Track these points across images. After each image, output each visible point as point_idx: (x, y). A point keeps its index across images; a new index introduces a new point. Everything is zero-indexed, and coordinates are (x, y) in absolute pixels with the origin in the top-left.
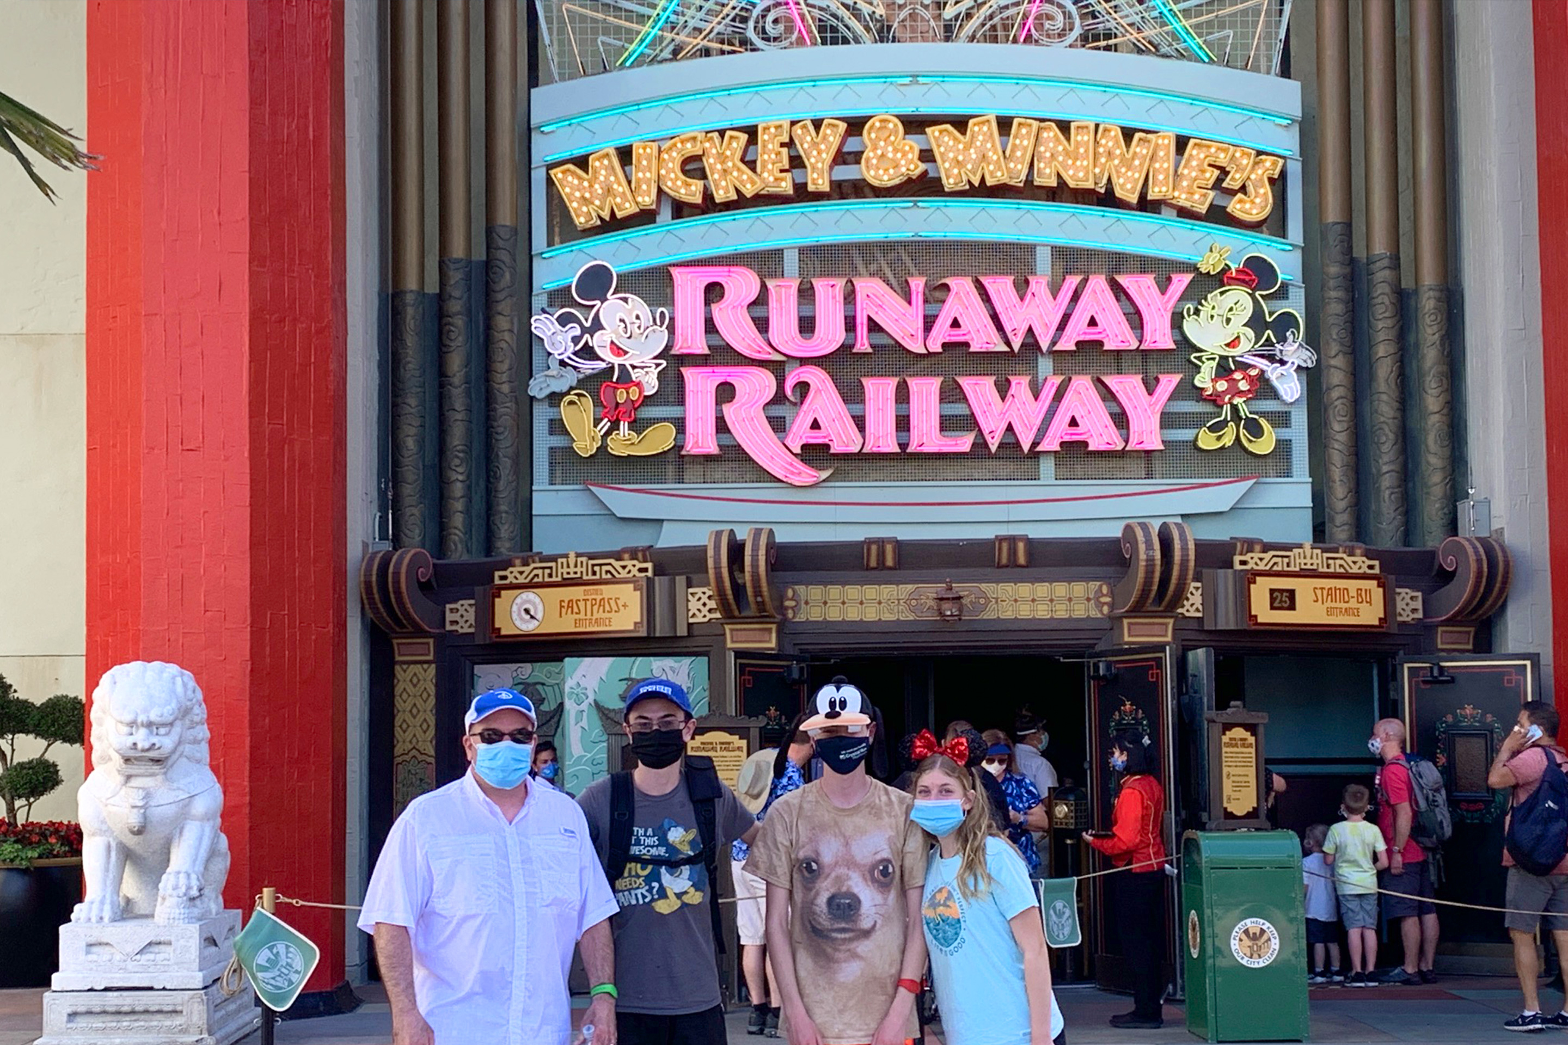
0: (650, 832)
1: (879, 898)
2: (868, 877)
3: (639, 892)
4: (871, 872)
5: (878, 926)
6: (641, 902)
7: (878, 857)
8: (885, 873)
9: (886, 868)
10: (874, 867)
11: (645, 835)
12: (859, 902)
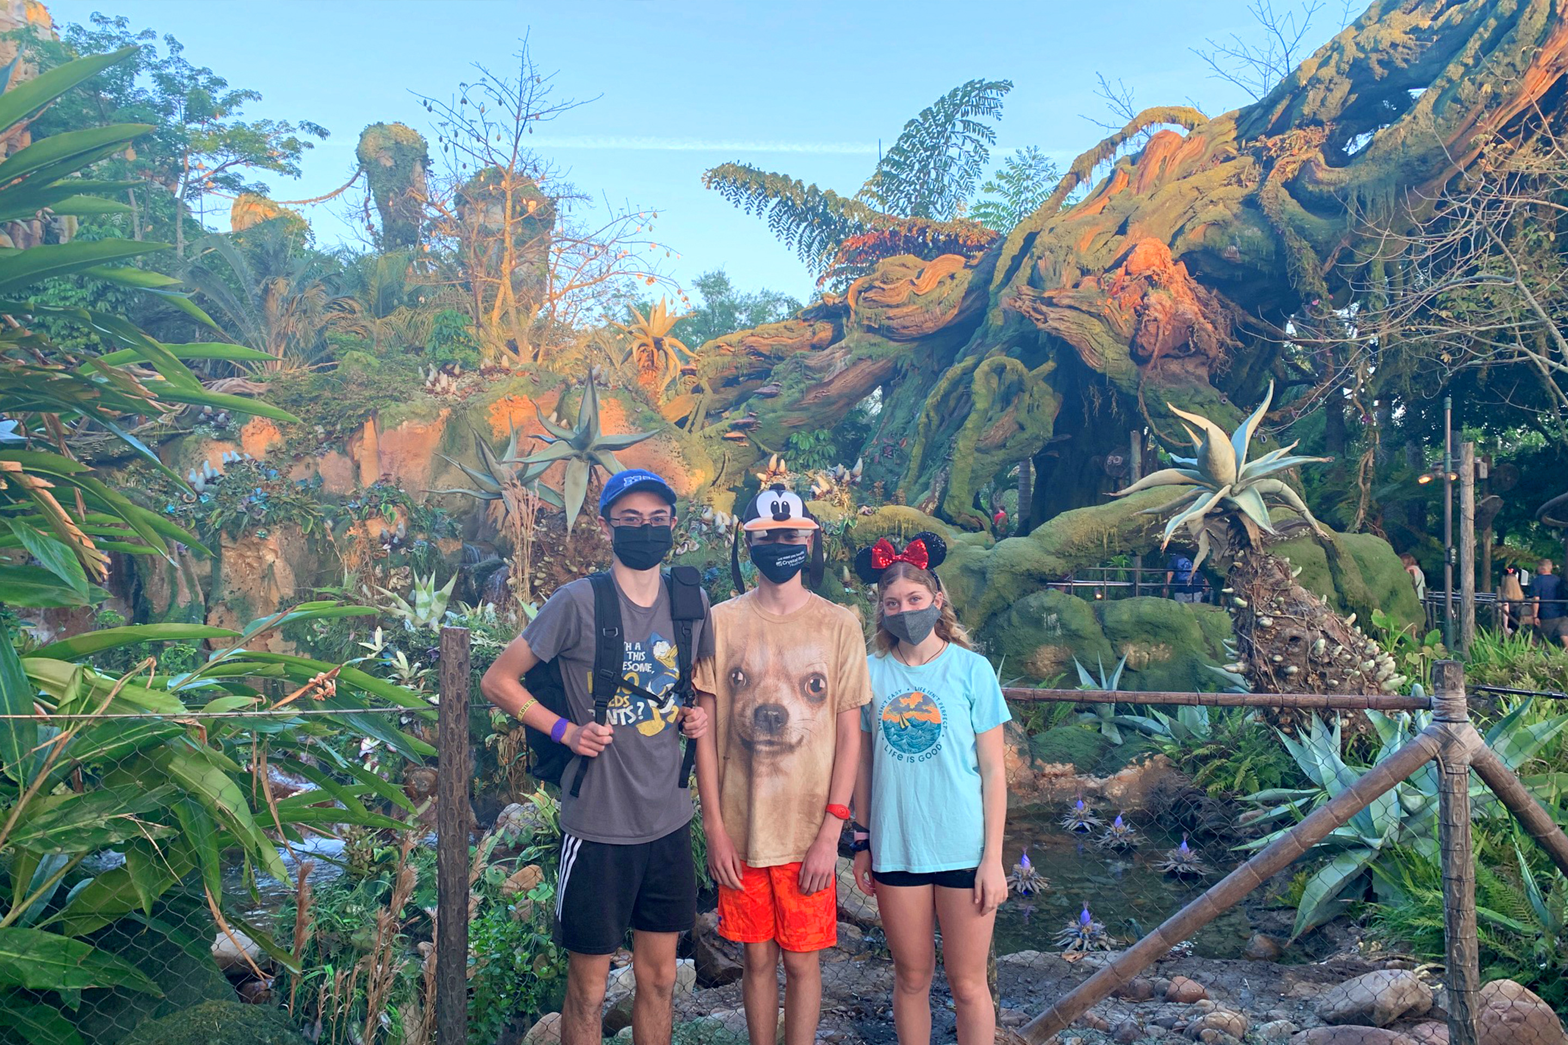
0: (638, 646)
1: (807, 713)
2: (797, 688)
3: (622, 711)
4: (802, 684)
5: (805, 741)
6: (623, 723)
7: (811, 670)
8: (816, 687)
9: (817, 682)
10: (803, 681)
11: (633, 650)
12: (788, 715)
